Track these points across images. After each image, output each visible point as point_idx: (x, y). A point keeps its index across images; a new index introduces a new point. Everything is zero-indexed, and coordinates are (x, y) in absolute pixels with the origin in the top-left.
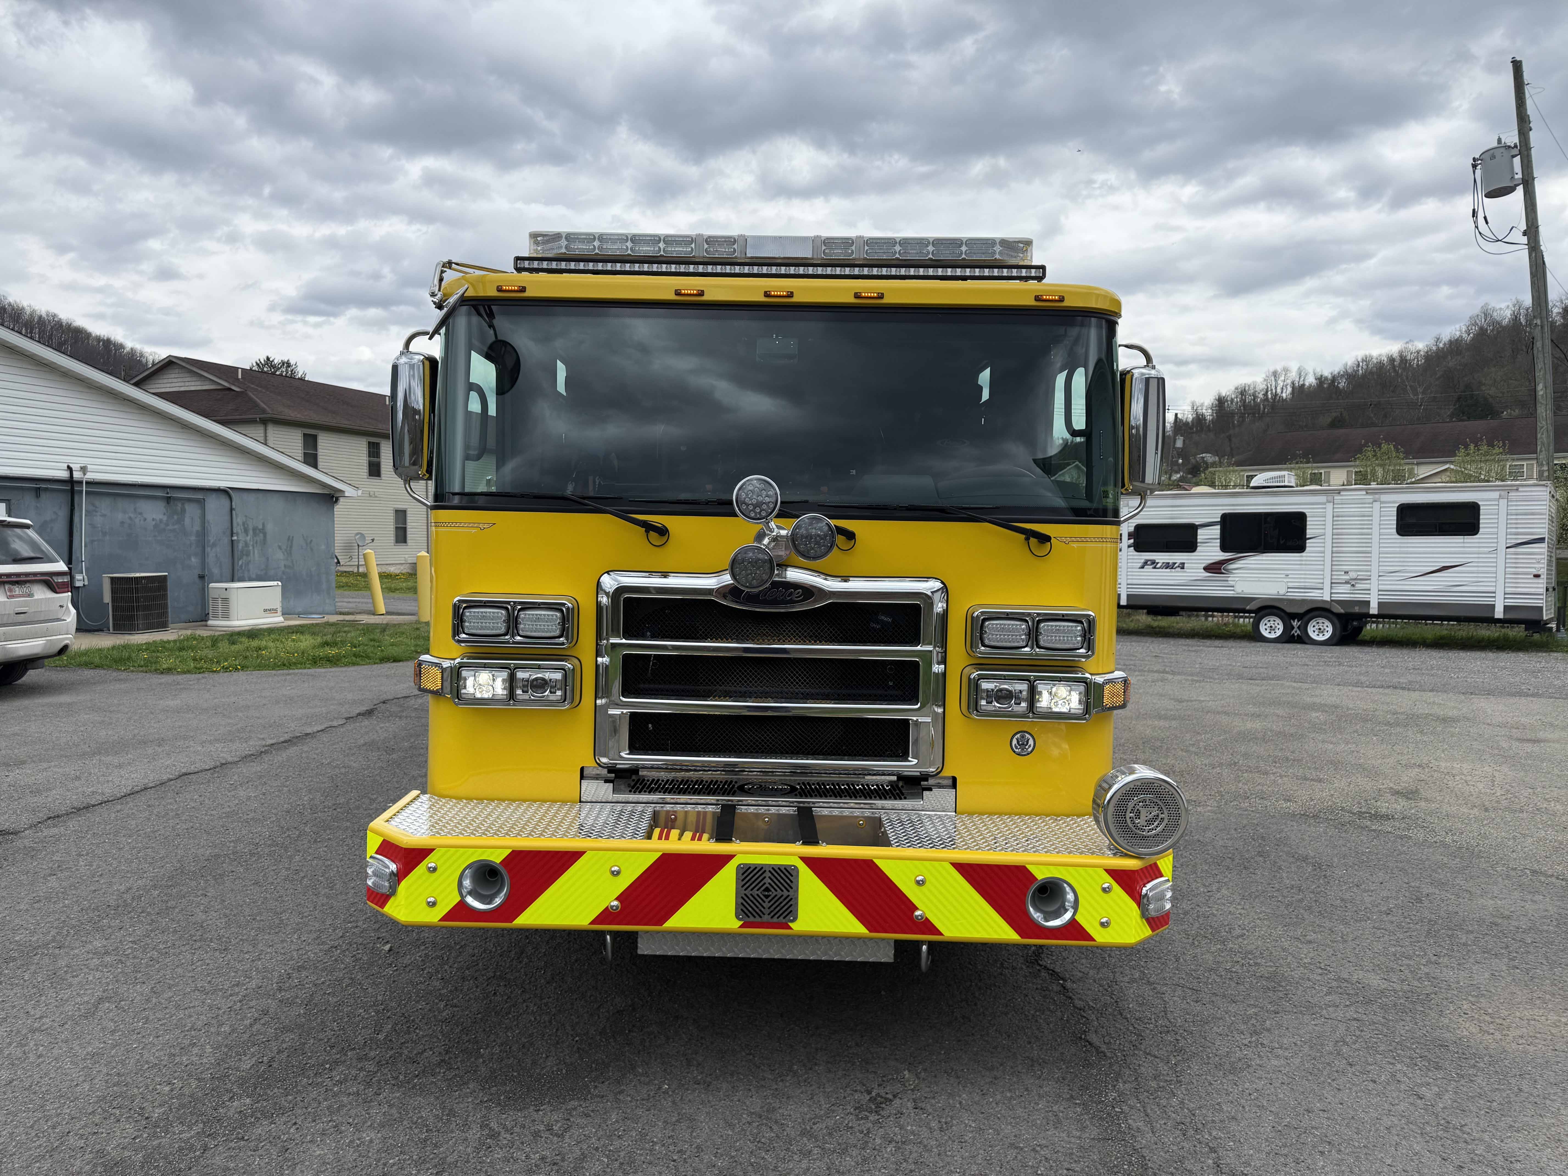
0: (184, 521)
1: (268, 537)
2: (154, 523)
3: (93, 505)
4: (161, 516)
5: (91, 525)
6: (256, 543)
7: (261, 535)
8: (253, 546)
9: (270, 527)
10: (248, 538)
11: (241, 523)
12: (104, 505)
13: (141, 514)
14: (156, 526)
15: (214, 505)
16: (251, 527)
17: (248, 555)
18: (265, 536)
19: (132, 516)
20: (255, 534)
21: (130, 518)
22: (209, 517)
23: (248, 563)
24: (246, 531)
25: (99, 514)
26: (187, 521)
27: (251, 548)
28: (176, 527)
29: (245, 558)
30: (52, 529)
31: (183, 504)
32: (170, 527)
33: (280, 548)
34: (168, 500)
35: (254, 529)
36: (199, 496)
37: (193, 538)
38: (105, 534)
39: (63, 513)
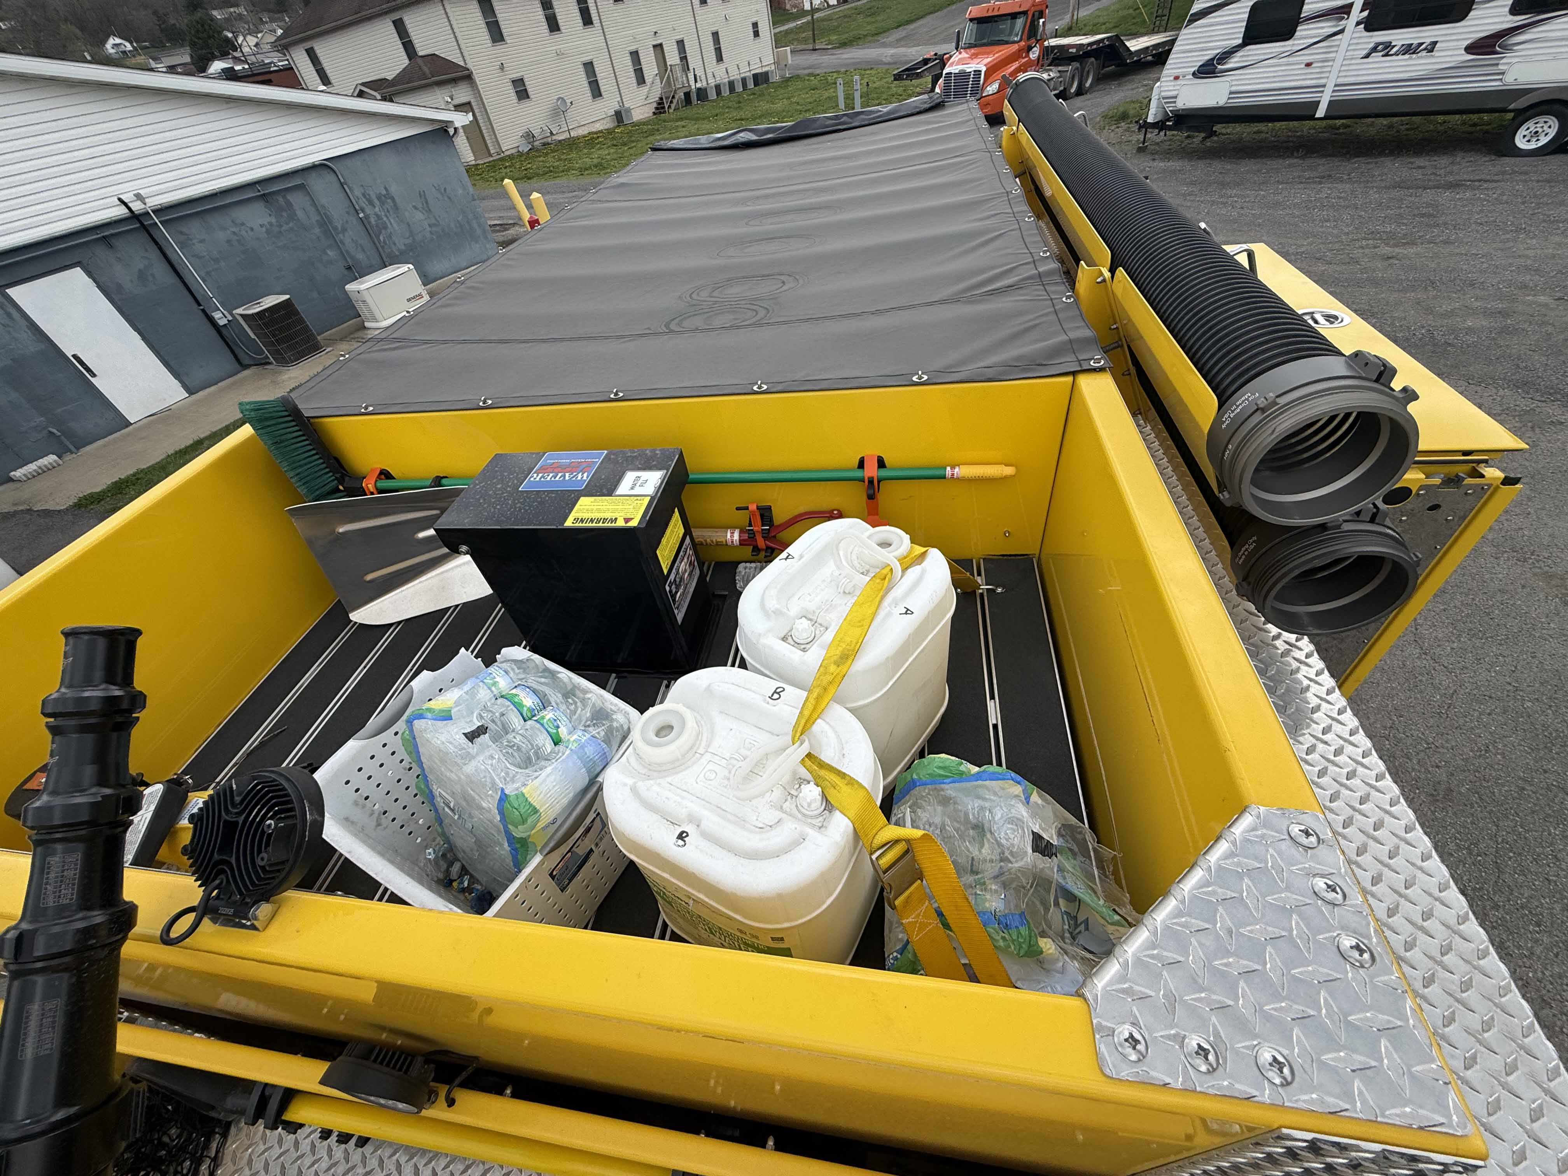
0: (296, 215)
1: (397, 200)
2: (264, 229)
3: (182, 233)
4: (269, 219)
5: (195, 257)
6: (388, 211)
7: (389, 201)
8: (386, 215)
9: (393, 189)
10: (377, 209)
11: (360, 196)
12: (194, 229)
13: (243, 224)
14: (268, 232)
15: (319, 185)
16: (374, 197)
17: (386, 228)
18: (393, 199)
19: (234, 229)
20: (382, 203)
21: (234, 233)
22: (323, 200)
23: (390, 236)
24: (371, 203)
25: (195, 241)
26: (300, 214)
27: (385, 219)
28: (291, 225)
29: (383, 231)
30: (153, 275)
31: (284, 197)
32: (285, 227)
33: (415, 208)
34: (264, 197)
35: (379, 197)
36: (297, 181)
37: (317, 231)
38: (216, 261)
39: (154, 254)
